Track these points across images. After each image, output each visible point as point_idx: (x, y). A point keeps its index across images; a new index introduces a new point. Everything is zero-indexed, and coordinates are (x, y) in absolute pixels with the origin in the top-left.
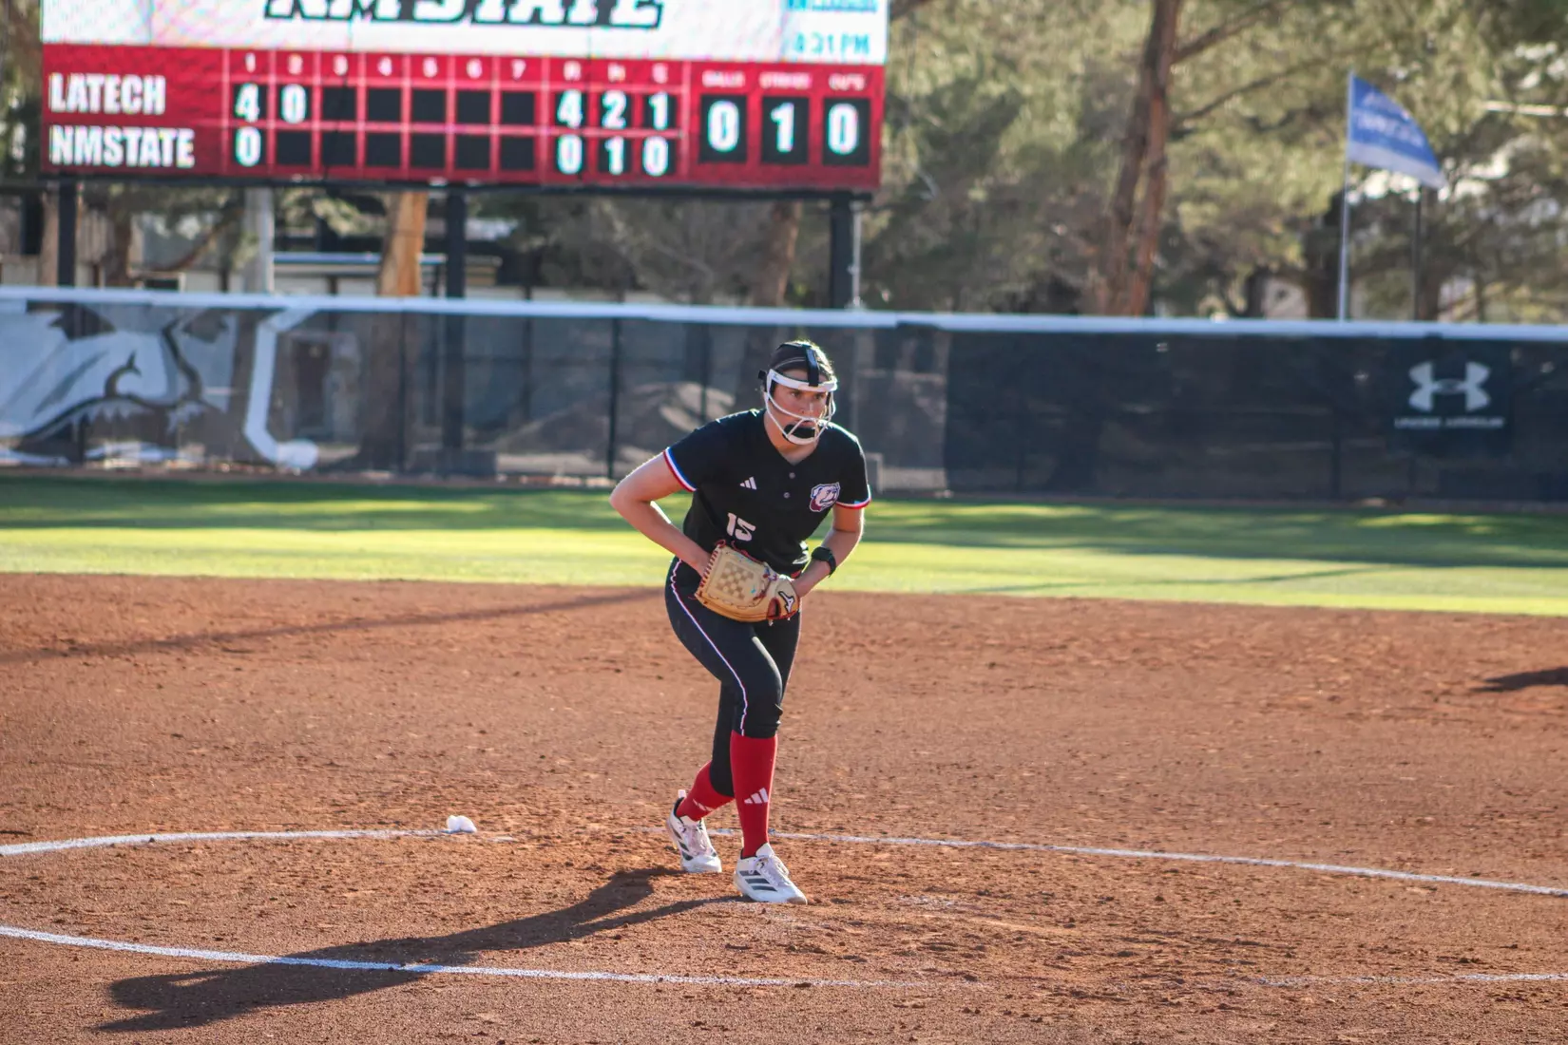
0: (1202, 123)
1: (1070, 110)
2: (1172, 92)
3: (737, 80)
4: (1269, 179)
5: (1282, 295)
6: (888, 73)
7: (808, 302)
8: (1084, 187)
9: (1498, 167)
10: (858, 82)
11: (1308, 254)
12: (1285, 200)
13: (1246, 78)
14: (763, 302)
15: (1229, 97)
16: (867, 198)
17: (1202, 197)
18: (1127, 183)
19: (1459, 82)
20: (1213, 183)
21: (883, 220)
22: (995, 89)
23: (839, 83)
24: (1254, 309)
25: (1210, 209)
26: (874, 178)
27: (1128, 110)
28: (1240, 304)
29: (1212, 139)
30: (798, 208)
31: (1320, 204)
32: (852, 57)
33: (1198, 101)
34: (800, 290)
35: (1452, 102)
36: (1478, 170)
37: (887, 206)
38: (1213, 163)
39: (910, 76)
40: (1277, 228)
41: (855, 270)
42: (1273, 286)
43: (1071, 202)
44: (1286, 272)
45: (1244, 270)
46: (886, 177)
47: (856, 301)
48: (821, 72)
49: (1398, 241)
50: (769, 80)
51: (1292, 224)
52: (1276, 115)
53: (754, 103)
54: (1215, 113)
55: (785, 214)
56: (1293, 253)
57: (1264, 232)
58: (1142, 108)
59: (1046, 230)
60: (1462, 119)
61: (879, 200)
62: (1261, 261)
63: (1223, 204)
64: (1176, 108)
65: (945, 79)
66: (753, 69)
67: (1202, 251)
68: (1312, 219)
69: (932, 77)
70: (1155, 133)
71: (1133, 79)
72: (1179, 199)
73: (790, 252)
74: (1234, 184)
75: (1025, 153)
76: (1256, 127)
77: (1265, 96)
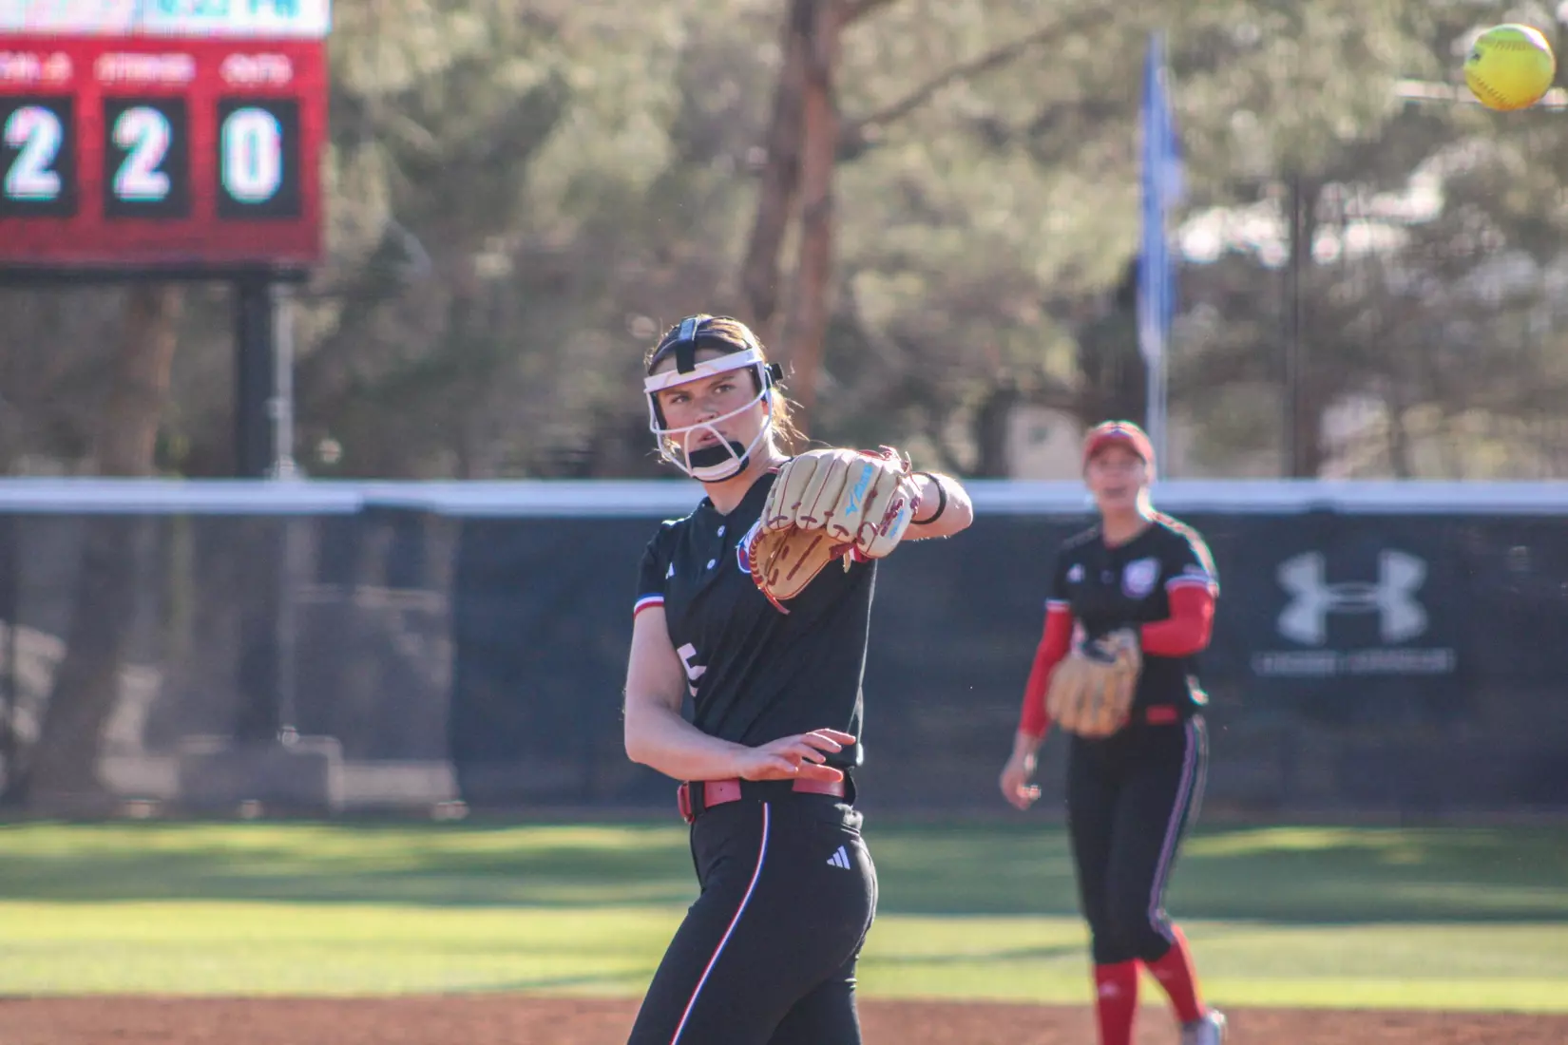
0: (896, 130)
1: (659, 110)
2: (840, 77)
3: (59, 68)
4: (1015, 232)
5: (1039, 436)
6: (333, 50)
7: (196, 467)
8: (684, 249)
9: (1423, 198)
10: (276, 70)
11: (1088, 362)
12: (1045, 269)
13: (974, 49)
14: (115, 468)
15: (943, 81)
16: (298, 278)
17: (895, 264)
18: (764, 241)
19: (1354, 50)
20: (914, 238)
21: (326, 317)
22: (523, 75)
23: (242, 70)
24: (990, 466)
25: (911, 284)
26: (311, 242)
27: (761, 113)
28: (966, 451)
29: (912, 158)
30: (175, 301)
31: (1105, 272)
32: (269, 22)
33: (887, 91)
34: (180, 444)
35: (1342, 84)
36: (1388, 203)
37: (332, 293)
38: (913, 203)
39: (370, 56)
40: (1029, 313)
41: (282, 408)
42: (1021, 422)
43: (662, 276)
44: (1047, 395)
45: (972, 392)
46: (333, 238)
47: (286, 465)
48: (210, 51)
49: (1242, 335)
50: (114, 68)
51: (1058, 308)
52: (1023, 112)
53: (88, 109)
54: (921, 113)
55: (148, 309)
56: (1060, 360)
57: (1007, 323)
58: (788, 108)
59: (618, 326)
60: (1361, 112)
61: (323, 278)
62: (1002, 373)
63: (933, 275)
64: (850, 106)
65: (434, 59)
66: (85, 48)
67: (896, 362)
68: (1088, 298)
69: (410, 55)
70: (811, 155)
71: (770, 54)
72: (854, 268)
73: (162, 379)
74: (949, 240)
75: (575, 191)
76: (992, 135)
77: (1008, 80)
